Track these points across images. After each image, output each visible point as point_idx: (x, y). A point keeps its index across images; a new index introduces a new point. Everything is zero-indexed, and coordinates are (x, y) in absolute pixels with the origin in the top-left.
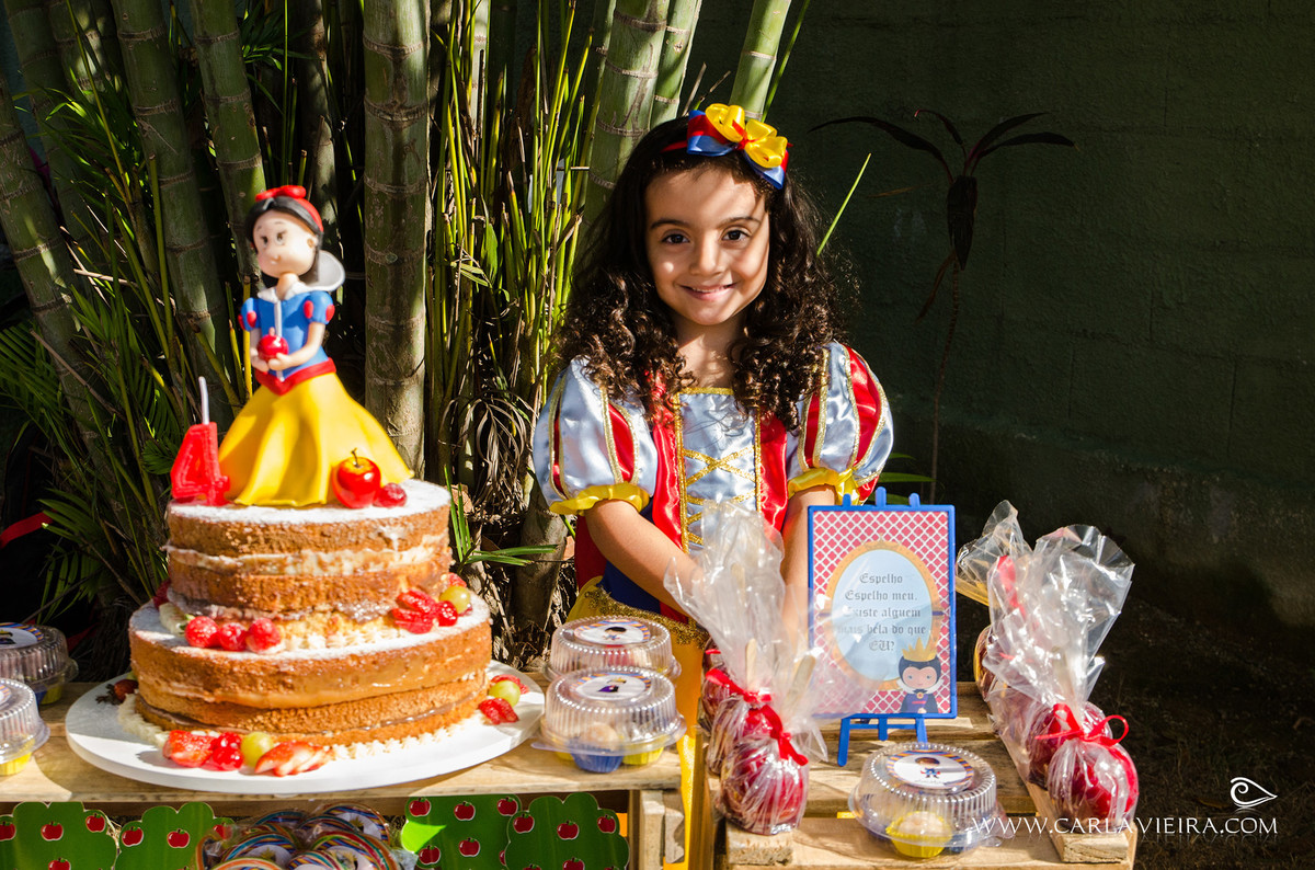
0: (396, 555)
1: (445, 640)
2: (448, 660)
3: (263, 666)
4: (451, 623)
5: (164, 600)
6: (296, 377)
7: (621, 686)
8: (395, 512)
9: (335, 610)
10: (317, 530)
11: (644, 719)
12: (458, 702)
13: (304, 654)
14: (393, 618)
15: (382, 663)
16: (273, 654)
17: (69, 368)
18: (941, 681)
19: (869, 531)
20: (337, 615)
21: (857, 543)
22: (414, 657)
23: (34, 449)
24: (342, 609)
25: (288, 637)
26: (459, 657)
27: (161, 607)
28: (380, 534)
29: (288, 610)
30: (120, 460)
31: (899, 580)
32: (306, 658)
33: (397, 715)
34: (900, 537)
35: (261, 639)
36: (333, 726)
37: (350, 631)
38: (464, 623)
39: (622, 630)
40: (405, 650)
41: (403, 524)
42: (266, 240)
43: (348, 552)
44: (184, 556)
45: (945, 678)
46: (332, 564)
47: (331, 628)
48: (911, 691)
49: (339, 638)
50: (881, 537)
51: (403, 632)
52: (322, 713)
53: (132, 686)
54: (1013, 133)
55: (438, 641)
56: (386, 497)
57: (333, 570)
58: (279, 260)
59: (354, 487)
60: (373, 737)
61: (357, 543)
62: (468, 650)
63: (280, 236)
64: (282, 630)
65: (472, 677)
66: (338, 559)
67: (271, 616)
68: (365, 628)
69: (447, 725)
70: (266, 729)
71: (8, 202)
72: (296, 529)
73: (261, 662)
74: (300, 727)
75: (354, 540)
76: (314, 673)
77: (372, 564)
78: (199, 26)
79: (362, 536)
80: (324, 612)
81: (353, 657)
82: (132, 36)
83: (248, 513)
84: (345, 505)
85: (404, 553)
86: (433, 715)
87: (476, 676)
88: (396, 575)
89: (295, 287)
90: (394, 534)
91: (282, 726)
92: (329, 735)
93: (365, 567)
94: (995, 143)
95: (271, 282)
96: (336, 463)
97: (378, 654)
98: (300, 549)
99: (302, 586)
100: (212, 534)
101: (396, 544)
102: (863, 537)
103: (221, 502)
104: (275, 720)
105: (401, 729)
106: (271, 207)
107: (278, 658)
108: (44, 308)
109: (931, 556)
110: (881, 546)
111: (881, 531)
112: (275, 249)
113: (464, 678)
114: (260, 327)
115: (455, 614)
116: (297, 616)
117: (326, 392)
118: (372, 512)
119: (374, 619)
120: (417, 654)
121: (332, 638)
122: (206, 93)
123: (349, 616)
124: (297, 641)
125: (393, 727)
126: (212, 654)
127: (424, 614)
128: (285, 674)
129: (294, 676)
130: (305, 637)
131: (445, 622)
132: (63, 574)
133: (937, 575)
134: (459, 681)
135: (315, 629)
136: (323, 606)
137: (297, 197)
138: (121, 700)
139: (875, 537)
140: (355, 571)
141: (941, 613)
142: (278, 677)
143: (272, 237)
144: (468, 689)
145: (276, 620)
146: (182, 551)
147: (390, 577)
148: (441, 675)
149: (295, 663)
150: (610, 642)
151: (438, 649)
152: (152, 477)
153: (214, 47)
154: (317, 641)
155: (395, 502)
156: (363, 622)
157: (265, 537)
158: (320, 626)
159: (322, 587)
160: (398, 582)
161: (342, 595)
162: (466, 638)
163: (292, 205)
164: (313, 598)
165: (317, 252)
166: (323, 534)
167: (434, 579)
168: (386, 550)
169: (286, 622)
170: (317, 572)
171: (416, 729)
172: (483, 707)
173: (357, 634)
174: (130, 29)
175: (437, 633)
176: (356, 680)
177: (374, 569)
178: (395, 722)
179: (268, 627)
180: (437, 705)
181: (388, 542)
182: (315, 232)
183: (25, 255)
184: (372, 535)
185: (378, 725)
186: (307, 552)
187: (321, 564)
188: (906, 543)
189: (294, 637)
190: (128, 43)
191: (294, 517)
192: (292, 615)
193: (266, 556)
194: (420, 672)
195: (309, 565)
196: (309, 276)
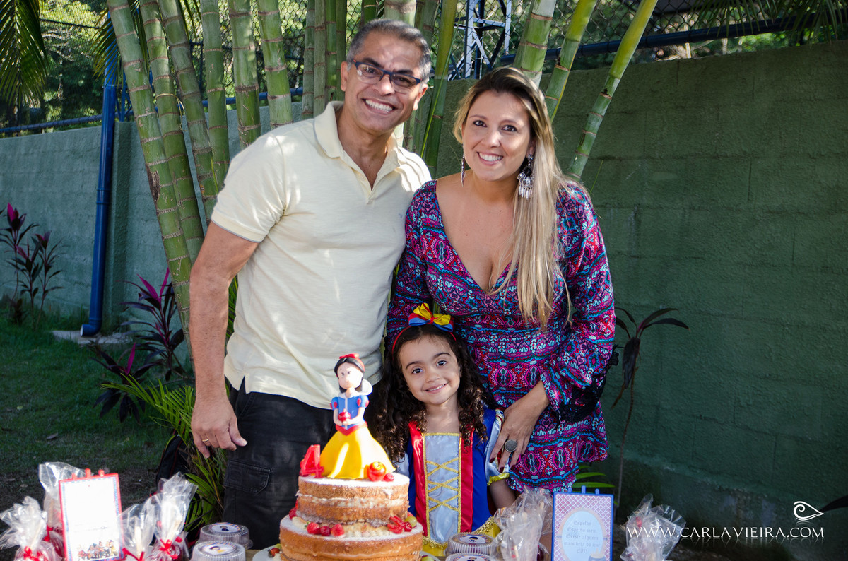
0: (390, 502)
1: (407, 538)
2: (408, 545)
3: (337, 542)
4: (409, 531)
5: (294, 516)
6: (352, 429)
8: (390, 484)
9: (365, 522)
10: (361, 489)
13: (353, 539)
14: (388, 527)
15: (383, 545)
16: (341, 538)
19: (578, 503)
20: (366, 524)
21: (573, 508)
22: (395, 543)
24: (368, 522)
25: (347, 532)
26: (412, 545)
27: (294, 518)
28: (385, 493)
29: (349, 521)
31: (590, 524)
32: (355, 540)
34: (591, 507)
35: (338, 532)
37: (371, 531)
38: (414, 531)
39: (477, 538)
40: (393, 540)
41: (392, 489)
42: (343, 374)
43: (372, 499)
44: (307, 498)
46: (366, 503)
47: (363, 530)
49: (367, 534)
50: (583, 506)
51: (391, 533)
53: (278, 551)
54: (658, 319)
55: (404, 538)
56: (386, 478)
57: (366, 506)
58: (348, 382)
61: (376, 495)
62: (415, 542)
63: (349, 373)
64: (345, 528)
66: (368, 501)
68: (377, 530)
72: (353, 489)
75: (374, 494)
76: (357, 546)
77: (380, 504)
79: (378, 493)
80: (361, 523)
81: (372, 541)
84: (371, 480)
85: (393, 501)
87: (417, 553)
88: (390, 509)
89: (353, 393)
90: (389, 492)
93: (378, 505)
94: (650, 323)
95: (344, 390)
96: (369, 464)
97: (381, 541)
98: (354, 497)
99: (354, 511)
100: (319, 489)
101: (390, 496)
102: (576, 506)
103: (320, 476)
106: (346, 361)
107: (344, 540)
109: (603, 515)
110: (583, 510)
111: (583, 503)
113: (413, 553)
114: (338, 408)
115: (411, 527)
116: (351, 523)
118: (380, 484)
119: (380, 527)
120: (397, 543)
121: (364, 533)
123: (371, 524)
124: (351, 533)
126: (318, 537)
127: (400, 526)
128: (346, 546)
129: (349, 547)
130: (354, 532)
131: (406, 530)
133: (606, 523)
134: (411, 554)
135: (357, 529)
136: (361, 520)
137: (357, 357)
138: (273, 556)
139: (581, 506)
140: (374, 507)
141: (606, 539)
142: (342, 547)
143: (346, 373)
144: (414, 558)
145: (342, 524)
146: (306, 496)
147: (387, 510)
148: (405, 551)
149: (350, 542)
150: (472, 542)
151: (405, 540)
154: (358, 533)
155: (390, 480)
156: (376, 527)
157: (339, 491)
158: (359, 528)
159: (361, 512)
160: (390, 512)
161: (369, 516)
162: (415, 537)
163: (354, 360)
164: (357, 516)
165: (362, 380)
166: (363, 491)
167: (403, 512)
168: (386, 499)
169: (346, 525)
170: (360, 506)
173: (373, 532)
175: (404, 534)
176: (373, 550)
177: (381, 506)
179: (340, 526)
181: (387, 495)
182: (362, 372)
184: (382, 493)
186: (356, 497)
187: (362, 503)
188: (593, 509)
189: (349, 532)
191: (352, 484)
192: (349, 523)
193: (340, 499)
194: (397, 549)
195: (357, 503)
196: (359, 389)
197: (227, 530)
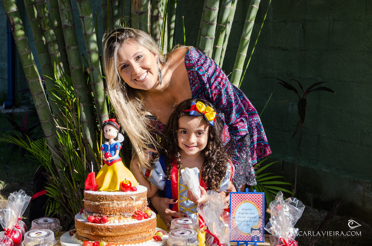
0: (135, 202)
1: (145, 222)
2: (146, 226)
3: (104, 227)
4: (147, 218)
5: (83, 212)
6: (112, 162)
7: (185, 233)
8: (134, 193)
9: (121, 215)
10: (117, 196)
11: (189, 241)
12: (148, 236)
13: (112, 224)
14: (133, 217)
15: (131, 227)
16: (107, 224)
17: (54, 152)
18: (261, 234)
19: (244, 198)
20: (121, 216)
21: (241, 201)
22: (138, 225)
23: (43, 173)
24: (122, 214)
25: (110, 220)
26: (148, 226)
27: (82, 214)
28: (131, 198)
29: (110, 214)
30: (67, 176)
31: (251, 210)
32: (114, 225)
33: (134, 238)
34: (251, 200)
35: (104, 221)
36: (120, 240)
37: (124, 219)
38: (150, 218)
39: (188, 221)
40: (136, 224)
41: (136, 195)
42: (107, 131)
43: (124, 202)
44: (88, 202)
45: (261, 233)
46: (120, 204)
47: (120, 218)
48: (253, 236)
49: (121, 221)
50: (247, 200)
51: (136, 220)
52: (117, 237)
53: (75, 232)
55: (144, 222)
56: (132, 189)
57: (120, 206)
58: (109, 136)
59: (125, 187)
60: (129, 243)
61: (126, 199)
62: (150, 224)
63: (110, 130)
64: (109, 219)
65: (151, 230)
66: (121, 203)
67: (107, 216)
68: (127, 219)
69: (145, 241)
70: (105, 241)
71: (40, 109)
72: (112, 196)
73: (104, 226)
74: (112, 241)
75: (125, 199)
76: (116, 228)
77: (129, 204)
78: (90, 66)
79: (127, 198)
80: (118, 215)
81: (124, 225)
82: (73, 68)
83: (102, 192)
84: (123, 191)
86: (142, 239)
87: (152, 230)
88: (134, 207)
89: (113, 142)
90: (134, 198)
91: (109, 240)
92: (119, 242)
93: (128, 205)
95: (108, 140)
96: (121, 181)
97: (130, 224)
98: (113, 201)
99: (113, 209)
100: (94, 197)
101: (134, 200)
102: (243, 200)
103: (96, 190)
104: (107, 239)
105: (135, 242)
106: (108, 124)
107: (108, 225)
108: (48, 137)
109: (259, 204)
110: (247, 202)
111: (247, 198)
112: (109, 133)
113: (150, 231)
114: (105, 150)
115: (148, 216)
116: (112, 216)
117: (119, 166)
118: (129, 193)
119: (129, 217)
120: (139, 225)
121: (120, 221)
122: (92, 82)
123: (124, 216)
124: (112, 221)
125: (133, 241)
126: (93, 224)
127: (141, 216)
128: (109, 228)
129: (111, 229)
130: (114, 221)
131: (145, 218)
132: (51, 207)
133: (260, 209)
134: (149, 231)
135: (116, 219)
136: (118, 214)
137: (114, 121)
138: (72, 235)
139: (246, 200)
140: (125, 206)
141: (261, 218)
142: (108, 229)
143: (108, 130)
144: (151, 233)
145: (107, 217)
146: (87, 201)
147: (133, 207)
148: (144, 229)
150: (184, 223)
151: (144, 224)
152: (76, 181)
153: (94, 71)
154: (117, 221)
155: (134, 190)
156: (127, 217)
157: (105, 198)
159: (118, 209)
160: (135, 208)
161: (122, 211)
162: (150, 221)
163: (112, 123)
164: (116, 212)
165: (118, 134)
166: (118, 197)
167: (143, 208)
168: (132, 201)
169: (110, 217)
170: (117, 206)
171: (138, 242)
172: (154, 238)
173: (125, 220)
174: (73, 66)
175: (144, 220)
176: (125, 230)
178: (134, 240)
179: (106, 218)
180: (143, 236)
181: (133, 199)
182: (117, 129)
183: (44, 123)
184: (129, 198)
185: (130, 241)
186: (115, 201)
187: (118, 204)
188: (253, 201)
189: (111, 220)
190: (72, 70)
191: (112, 194)
192: (111, 216)
193: (106, 202)
194: (139, 229)
195: (115, 204)
196: (116, 139)
197: (47, 221)
